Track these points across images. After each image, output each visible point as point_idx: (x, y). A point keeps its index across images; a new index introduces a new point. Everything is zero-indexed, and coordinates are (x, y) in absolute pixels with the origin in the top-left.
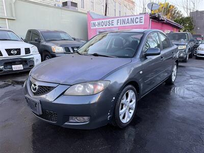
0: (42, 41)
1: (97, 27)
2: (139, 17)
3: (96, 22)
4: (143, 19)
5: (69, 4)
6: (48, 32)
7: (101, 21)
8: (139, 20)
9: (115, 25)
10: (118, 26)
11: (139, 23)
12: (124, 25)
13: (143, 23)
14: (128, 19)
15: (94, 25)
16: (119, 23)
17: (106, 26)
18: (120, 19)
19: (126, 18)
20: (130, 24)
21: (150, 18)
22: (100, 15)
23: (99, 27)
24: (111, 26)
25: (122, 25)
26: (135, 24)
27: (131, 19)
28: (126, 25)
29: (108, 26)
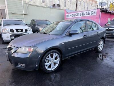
0: (36, 25)
1: (69, 17)
2: (93, 11)
3: (69, 15)
4: (96, 12)
5: (56, 5)
6: (40, 21)
7: (72, 14)
8: (93, 13)
9: (79, 16)
10: (81, 16)
11: (93, 15)
12: (84, 16)
13: (96, 15)
14: (87, 12)
15: (68, 16)
16: (82, 15)
17: (74, 16)
18: (82, 12)
19: (86, 12)
20: (88, 15)
21: (100, 11)
22: (72, 11)
23: (70, 17)
24: (77, 17)
25: (83, 16)
26: (91, 15)
27: (89, 12)
28: (85, 16)
29: (75, 17)
